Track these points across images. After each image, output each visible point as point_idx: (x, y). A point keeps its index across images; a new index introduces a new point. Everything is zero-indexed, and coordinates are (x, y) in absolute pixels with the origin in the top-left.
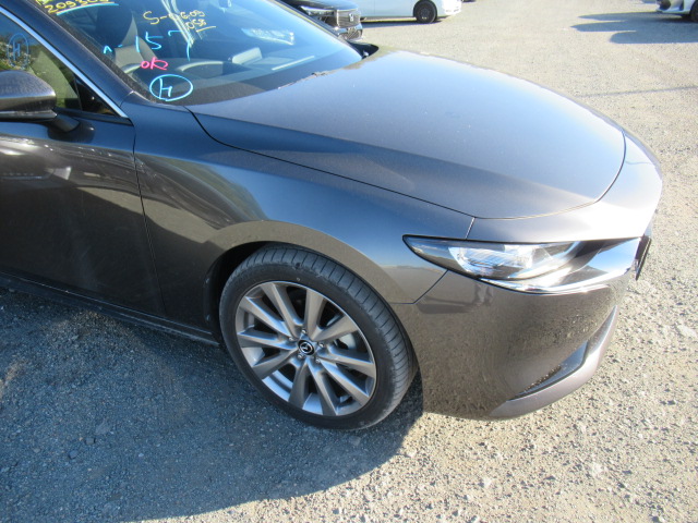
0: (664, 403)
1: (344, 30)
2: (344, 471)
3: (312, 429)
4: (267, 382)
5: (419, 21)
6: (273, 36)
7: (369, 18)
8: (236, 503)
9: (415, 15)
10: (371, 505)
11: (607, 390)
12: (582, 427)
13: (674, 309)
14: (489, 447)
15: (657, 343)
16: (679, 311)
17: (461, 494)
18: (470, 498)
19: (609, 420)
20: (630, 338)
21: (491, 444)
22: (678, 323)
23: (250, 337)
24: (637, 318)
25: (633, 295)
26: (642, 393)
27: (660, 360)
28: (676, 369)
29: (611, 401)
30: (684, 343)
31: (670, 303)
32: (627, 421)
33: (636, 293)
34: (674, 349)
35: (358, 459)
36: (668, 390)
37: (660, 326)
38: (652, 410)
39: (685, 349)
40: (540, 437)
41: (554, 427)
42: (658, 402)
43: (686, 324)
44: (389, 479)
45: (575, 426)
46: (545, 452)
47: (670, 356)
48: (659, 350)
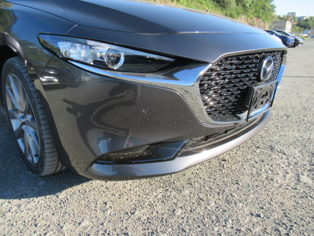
0: (252, 215)
2: (19, 194)
3: (30, 172)
4: (19, 141)
11: (217, 197)
12: (179, 212)
13: (305, 167)
14: (108, 206)
15: (277, 181)
16: (309, 168)
17: (61, 225)
18: (65, 228)
19: (202, 213)
20: (259, 174)
21: (111, 205)
22: (302, 174)
23: (13, 112)
24: (274, 166)
25: (281, 155)
26: (241, 205)
27: (271, 190)
28: (280, 198)
29: (214, 203)
30: (298, 185)
31: (305, 163)
32: (214, 217)
33: (284, 154)
34: (288, 187)
35: (33, 190)
36: (262, 208)
37: (287, 173)
38: (240, 216)
39: (296, 189)
40: (145, 210)
41: (160, 207)
42: (248, 213)
43: (308, 176)
44: (35, 204)
45: (174, 211)
46: (139, 219)
47: (281, 190)
48: (276, 185)
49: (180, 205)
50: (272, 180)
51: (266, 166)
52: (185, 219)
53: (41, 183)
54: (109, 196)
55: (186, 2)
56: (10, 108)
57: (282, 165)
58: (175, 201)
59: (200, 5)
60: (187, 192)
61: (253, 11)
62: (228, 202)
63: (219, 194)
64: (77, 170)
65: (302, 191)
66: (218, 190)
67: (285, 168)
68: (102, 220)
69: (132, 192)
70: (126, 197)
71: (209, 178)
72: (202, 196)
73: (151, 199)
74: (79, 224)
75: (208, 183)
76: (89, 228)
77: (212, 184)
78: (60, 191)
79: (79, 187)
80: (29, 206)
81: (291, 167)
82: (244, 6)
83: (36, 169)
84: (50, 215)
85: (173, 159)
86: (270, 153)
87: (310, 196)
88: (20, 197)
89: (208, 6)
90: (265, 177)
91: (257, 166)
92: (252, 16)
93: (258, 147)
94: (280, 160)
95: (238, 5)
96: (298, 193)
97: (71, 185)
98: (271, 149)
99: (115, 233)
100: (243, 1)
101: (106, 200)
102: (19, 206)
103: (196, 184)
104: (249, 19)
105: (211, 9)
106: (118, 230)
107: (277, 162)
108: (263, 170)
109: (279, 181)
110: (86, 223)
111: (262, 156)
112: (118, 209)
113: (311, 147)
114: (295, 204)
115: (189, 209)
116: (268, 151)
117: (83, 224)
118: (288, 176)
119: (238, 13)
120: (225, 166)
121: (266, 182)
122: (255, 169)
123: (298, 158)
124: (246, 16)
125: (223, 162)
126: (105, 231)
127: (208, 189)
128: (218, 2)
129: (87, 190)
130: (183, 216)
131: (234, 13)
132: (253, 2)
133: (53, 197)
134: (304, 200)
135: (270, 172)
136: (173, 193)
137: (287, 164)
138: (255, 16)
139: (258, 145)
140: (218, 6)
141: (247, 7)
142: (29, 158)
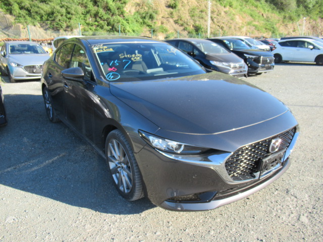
0: (258, 239)
1: (263, 65)
2: (118, 211)
3: (121, 197)
4: (114, 176)
5: (317, 64)
6: (223, 65)
7: (292, 61)
8: (82, 207)
9: (315, 61)
10: (116, 223)
11: (237, 225)
12: (212, 233)
13: (308, 209)
14: (170, 224)
15: (282, 218)
16: (310, 211)
17: (146, 233)
18: (147, 235)
19: (226, 235)
20: (271, 212)
21: (172, 224)
22: (303, 215)
23: (111, 158)
24: (284, 207)
25: (293, 198)
26: (252, 232)
27: (276, 225)
28: (280, 231)
29: (235, 229)
30: (297, 224)
31: (309, 206)
32: (233, 238)
33: (296, 197)
34: (289, 224)
35: (125, 210)
36: (266, 236)
37: (292, 213)
38: (250, 239)
39: (294, 225)
40: (192, 229)
41: (201, 228)
42: (256, 238)
43: (307, 216)
44: (128, 219)
45: (209, 231)
46: (188, 234)
47: (283, 225)
48: (281, 221)
49: (213, 228)
50: (279, 217)
51: (279, 206)
52: (215, 237)
53: (129, 205)
54: (170, 218)
55: (240, 7)
56: (109, 155)
57: (290, 206)
58: (210, 225)
59: (255, 9)
60: (219, 220)
61: (317, 12)
62: (244, 229)
63: (239, 223)
64: (152, 200)
65: (298, 227)
66: (239, 221)
67: (292, 209)
68: (167, 232)
69: (184, 217)
70: (180, 220)
71: (235, 211)
72: (228, 224)
73: (196, 222)
74: (155, 233)
75: (233, 215)
76: (161, 236)
77: (236, 216)
78: (142, 212)
79: (152, 210)
80: (126, 219)
81: (297, 208)
82: (306, 7)
83: (127, 197)
84: (138, 226)
85: (210, 201)
86: (285, 195)
87: (302, 232)
88: (120, 213)
89: (264, 9)
90: (275, 214)
91: (271, 205)
92: (315, 17)
93: (277, 190)
94: (291, 202)
95: (298, 6)
96: (294, 229)
97: (147, 208)
98: (287, 192)
99: (175, 241)
100: (305, 2)
101: (169, 220)
102: (121, 219)
103: (226, 215)
104: (312, 20)
105: (267, 12)
106: (177, 239)
107: (288, 204)
108: (275, 209)
109: (284, 218)
110: (158, 233)
111: (278, 197)
112: (176, 226)
113: (321, 193)
114: (289, 235)
115: (219, 231)
116: (284, 194)
117: (157, 234)
118: (292, 216)
119: (299, 16)
120: (248, 203)
121: (274, 218)
122: (269, 208)
123: (306, 202)
124: (308, 18)
125: (247, 200)
126: (170, 239)
127: (233, 219)
128: (276, 4)
129: (157, 213)
130: (214, 235)
131: (293, 15)
132: (317, 3)
133: (138, 215)
134: (296, 234)
135: (279, 211)
136: (210, 220)
137: (295, 205)
138: (320, 17)
139: (277, 188)
140: (276, 8)
141: (309, 8)
142: (121, 188)
